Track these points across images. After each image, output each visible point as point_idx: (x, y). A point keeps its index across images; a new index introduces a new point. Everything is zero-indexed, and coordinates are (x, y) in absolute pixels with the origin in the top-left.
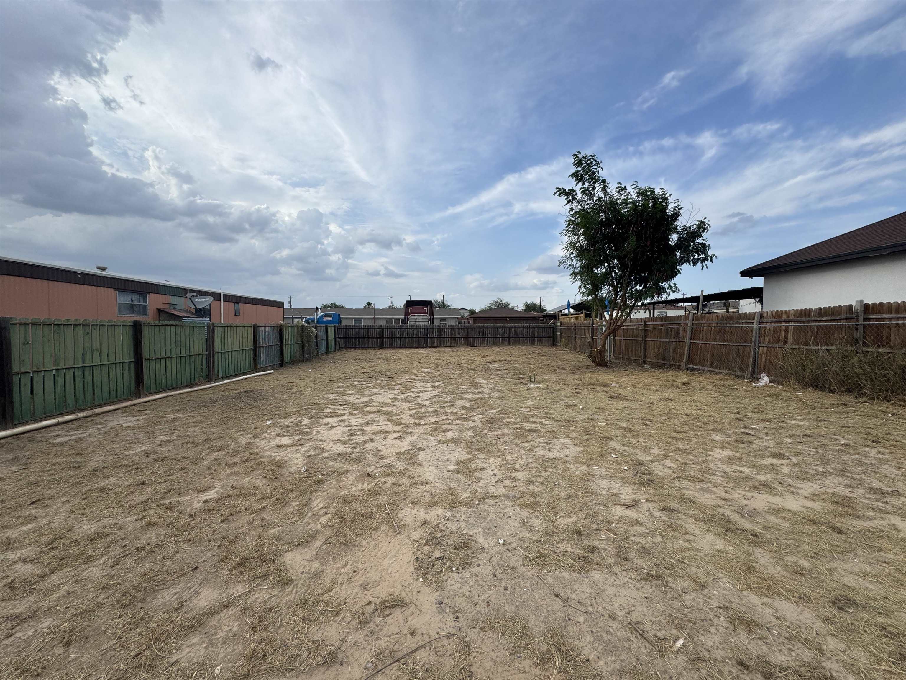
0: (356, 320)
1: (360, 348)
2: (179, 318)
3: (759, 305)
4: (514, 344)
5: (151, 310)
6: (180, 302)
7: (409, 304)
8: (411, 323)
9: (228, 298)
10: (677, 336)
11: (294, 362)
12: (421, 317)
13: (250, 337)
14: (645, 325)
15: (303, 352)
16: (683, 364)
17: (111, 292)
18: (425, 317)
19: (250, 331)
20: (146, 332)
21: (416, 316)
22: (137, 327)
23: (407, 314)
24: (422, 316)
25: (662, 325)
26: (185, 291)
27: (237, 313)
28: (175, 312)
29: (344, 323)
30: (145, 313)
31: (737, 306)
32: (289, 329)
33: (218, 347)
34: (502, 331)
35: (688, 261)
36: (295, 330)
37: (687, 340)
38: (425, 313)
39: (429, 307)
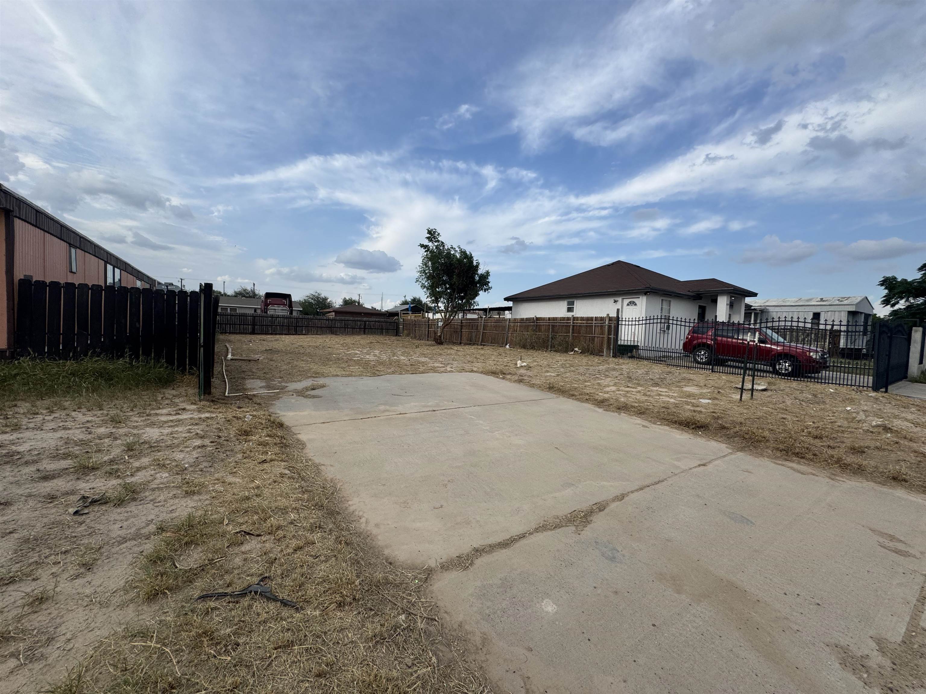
3: (510, 315)
4: (368, 334)
7: (269, 295)
8: (269, 312)
10: (477, 329)
14: (462, 323)
16: (479, 343)
18: (284, 308)
21: (276, 307)
23: (267, 305)
24: (281, 307)
25: (470, 323)
31: (504, 314)
34: (359, 323)
35: (482, 289)
37: (482, 331)
38: (284, 305)
39: (288, 299)
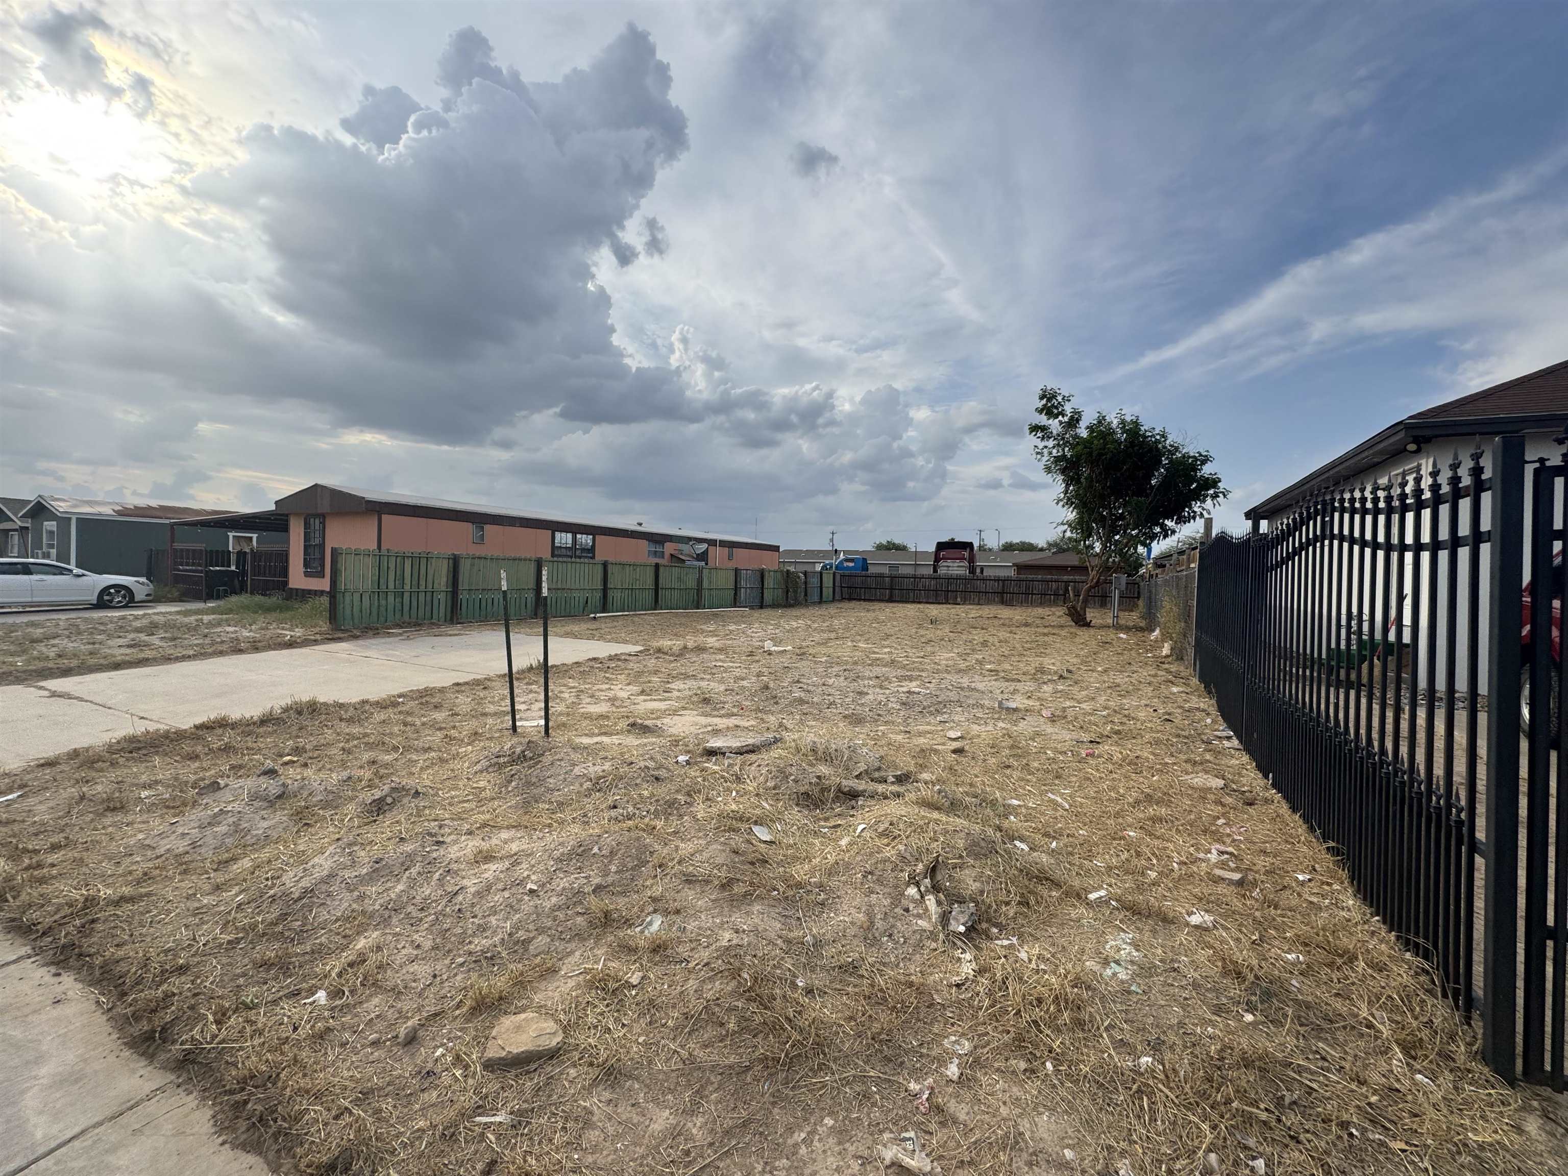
0: (892, 566)
1: (865, 600)
2: (684, 561)
5: (667, 555)
6: (686, 548)
7: (941, 546)
8: (942, 571)
9: (723, 544)
11: (775, 606)
12: (956, 565)
13: (732, 578)
15: (787, 597)
17: (645, 542)
18: (962, 564)
19: (732, 574)
20: (661, 569)
21: (949, 563)
22: (657, 566)
23: (937, 559)
24: (957, 563)
26: (690, 539)
27: (730, 557)
28: (681, 557)
29: (872, 570)
30: (663, 557)
32: (772, 573)
33: (705, 584)
34: (1054, 585)
36: (779, 575)
38: (962, 559)
39: (968, 550)
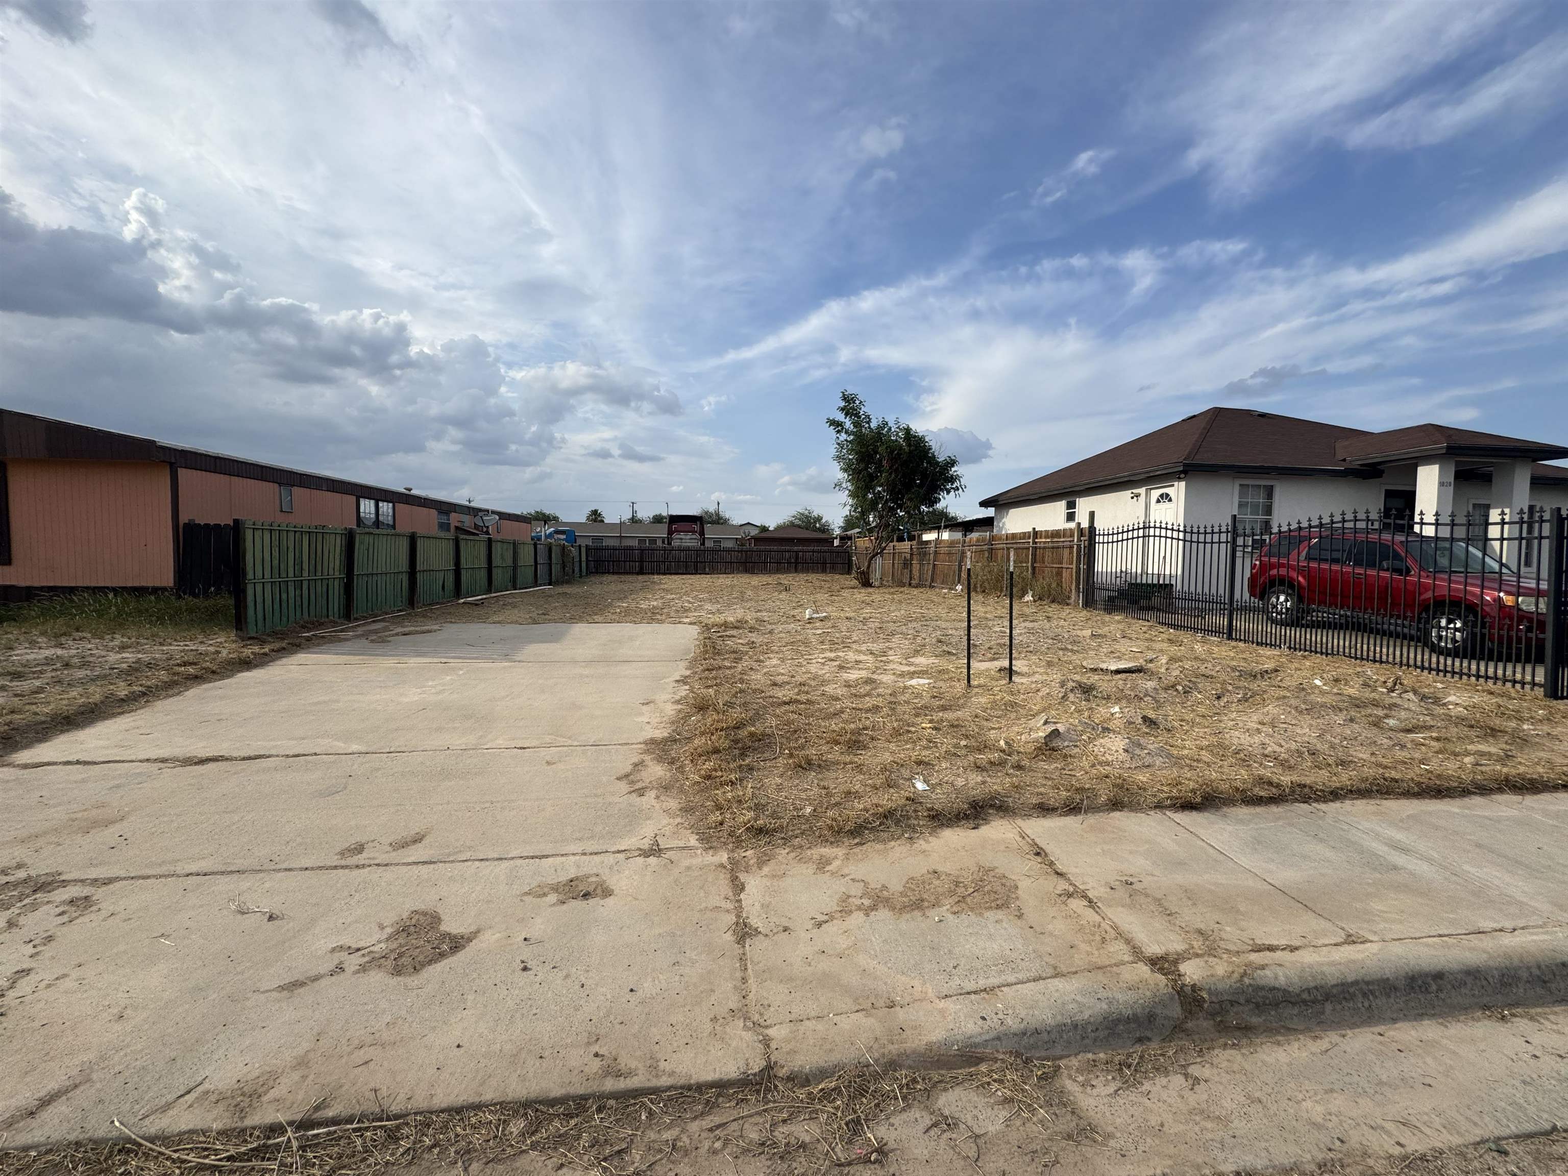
0: (594, 539)
1: (614, 573)
4: (802, 571)
7: (673, 519)
8: (676, 543)
10: (928, 559)
12: (688, 537)
14: (912, 549)
15: (564, 573)
16: (928, 583)
18: (694, 537)
21: (682, 535)
23: (670, 532)
24: (690, 535)
25: (921, 548)
34: (787, 555)
36: (558, 549)
37: (932, 562)
38: (694, 532)
39: (698, 523)
